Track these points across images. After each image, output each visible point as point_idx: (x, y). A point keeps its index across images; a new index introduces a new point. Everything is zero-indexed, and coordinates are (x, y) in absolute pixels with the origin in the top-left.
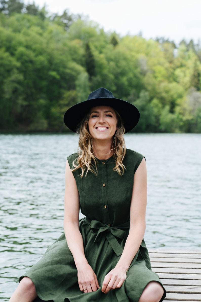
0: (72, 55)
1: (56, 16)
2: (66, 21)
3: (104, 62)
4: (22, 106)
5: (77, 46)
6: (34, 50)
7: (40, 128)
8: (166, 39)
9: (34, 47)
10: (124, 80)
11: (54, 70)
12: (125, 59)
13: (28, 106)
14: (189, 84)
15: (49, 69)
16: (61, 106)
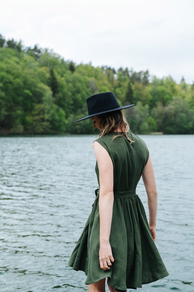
0: (40, 78)
1: (29, 49)
2: (36, 53)
3: (65, 83)
4: (4, 115)
5: (45, 71)
6: (13, 74)
7: (18, 132)
8: (108, 66)
9: (12, 72)
10: (79, 96)
11: (28, 89)
12: (80, 81)
13: (9, 115)
14: (125, 99)
15: (24, 88)
16: (33, 115)
